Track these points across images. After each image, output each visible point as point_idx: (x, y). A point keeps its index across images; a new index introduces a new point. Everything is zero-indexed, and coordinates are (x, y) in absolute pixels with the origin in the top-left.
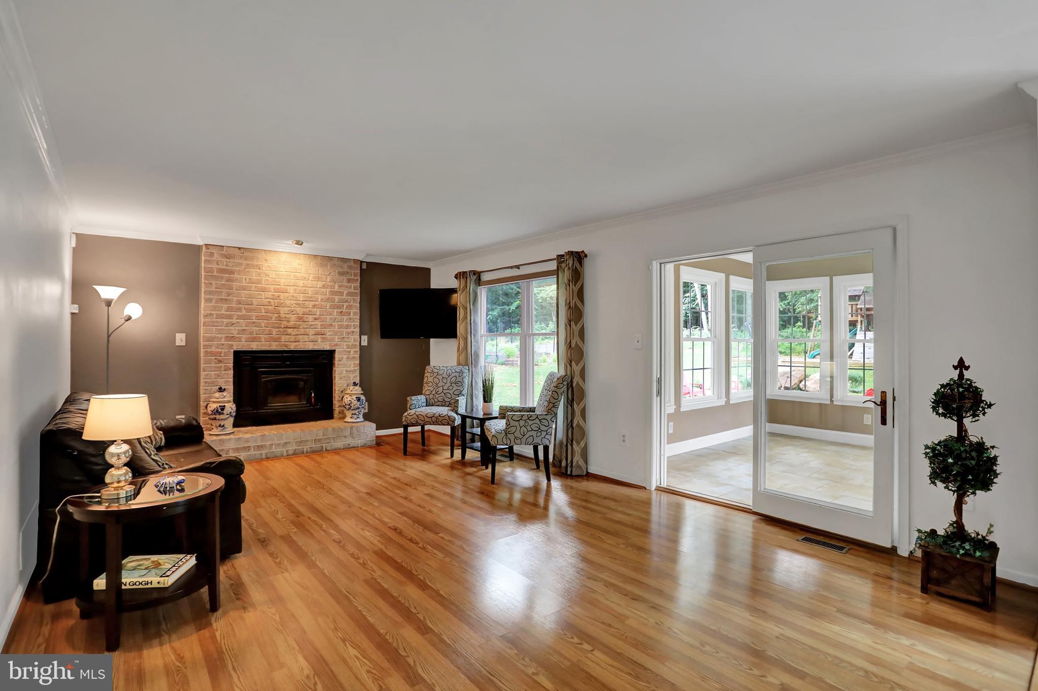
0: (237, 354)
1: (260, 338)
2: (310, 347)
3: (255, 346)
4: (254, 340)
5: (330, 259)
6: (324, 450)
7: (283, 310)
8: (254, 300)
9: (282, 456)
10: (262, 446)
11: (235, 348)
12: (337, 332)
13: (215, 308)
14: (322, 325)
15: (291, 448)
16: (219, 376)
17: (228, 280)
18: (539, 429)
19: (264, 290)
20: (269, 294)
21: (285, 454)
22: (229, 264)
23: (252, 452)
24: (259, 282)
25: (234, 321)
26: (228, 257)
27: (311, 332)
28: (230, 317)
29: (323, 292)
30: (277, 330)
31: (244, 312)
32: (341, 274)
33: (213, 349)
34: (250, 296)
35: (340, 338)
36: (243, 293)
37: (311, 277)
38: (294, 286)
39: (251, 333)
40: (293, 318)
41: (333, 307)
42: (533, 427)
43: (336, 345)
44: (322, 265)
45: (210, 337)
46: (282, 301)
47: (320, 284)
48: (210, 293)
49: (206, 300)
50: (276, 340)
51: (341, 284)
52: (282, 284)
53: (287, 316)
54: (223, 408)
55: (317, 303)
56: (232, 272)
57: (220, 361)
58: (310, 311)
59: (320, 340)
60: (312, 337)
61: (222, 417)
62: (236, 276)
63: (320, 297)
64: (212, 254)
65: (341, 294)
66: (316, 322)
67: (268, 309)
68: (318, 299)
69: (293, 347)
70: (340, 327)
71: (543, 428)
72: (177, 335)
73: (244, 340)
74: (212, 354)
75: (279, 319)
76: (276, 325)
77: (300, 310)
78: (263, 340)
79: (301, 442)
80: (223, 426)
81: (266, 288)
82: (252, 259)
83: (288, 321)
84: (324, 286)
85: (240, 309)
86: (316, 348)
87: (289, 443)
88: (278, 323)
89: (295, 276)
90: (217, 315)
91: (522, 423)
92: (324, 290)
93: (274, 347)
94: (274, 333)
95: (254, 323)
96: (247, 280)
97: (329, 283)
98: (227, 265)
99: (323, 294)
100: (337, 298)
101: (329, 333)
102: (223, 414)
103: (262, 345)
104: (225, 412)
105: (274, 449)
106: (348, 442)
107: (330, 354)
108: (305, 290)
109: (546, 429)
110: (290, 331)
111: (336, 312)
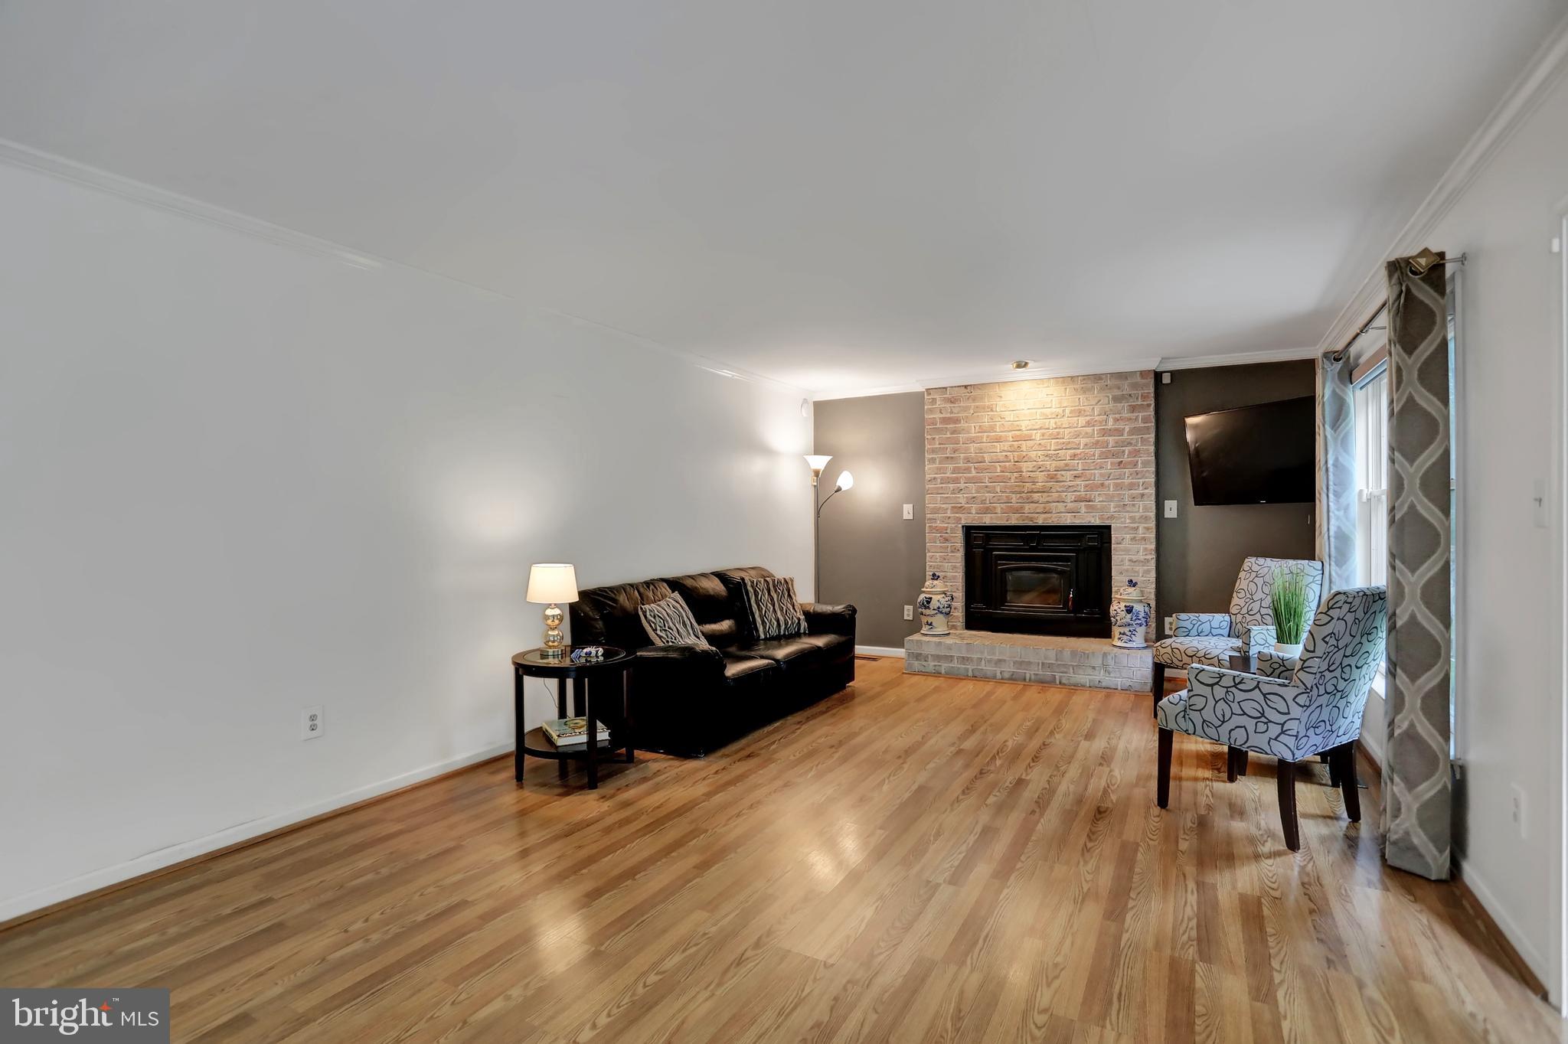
0: (968, 530)
1: (995, 508)
2: (1068, 520)
3: (988, 520)
4: (987, 511)
5: (1097, 378)
6: (1058, 682)
7: (1026, 467)
8: (985, 455)
9: (995, 677)
10: (968, 658)
11: (963, 522)
12: (1113, 496)
13: (939, 470)
14: (1086, 486)
15: (1008, 669)
16: (945, 559)
17: (954, 432)
18: (1263, 715)
19: (998, 440)
20: (1006, 446)
21: (999, 675)
22: (955, 411)
23: (955, 664)
24: (992, 429)
25: (962, 486)
26: (952, 401)
27: (1070, 497)
28: (956, 481)
29: (1087, 433)
30: (1019, 495)
31: (974, 473)
32: (1116, 399)
33: (938, 524)
34: (981, 451)
35: (1118, 506)
36: (973, 447)
37: (1067, 411)
38: (1041, 428)
39: (983, 502)
40: (1040, 476)
41: (1104, 456)
42: (1247, 707)
43: (1112, 517)
44: (1084, 391)
45: (934, 508)
46: (1024, 454)
47: (1082, 421)
48: (933, 451)
49: (929, 461)
50: (1017, 511)
51: (1117, 416)
52: (1023, 428)
53: (1032, 474)
54: (929, 601)
55: (1078, 451)
56: (957, 421)
57: (946, 540)
58: (1067, 465)
59: (1083, 510)
60: (1070, 505)
61: (927, 612)
62: (963, 425)
63: (1083, 441)
64: (934, 401)
65: (1120, 432)
66: (1078, 482)
67: (1005, 467)
68: (1079, 444)
69: (1040, 521)
70: (1118, 487)
71: (1271, 714)
72: (904, 505)
73: (974, 511)
74: (938, 530)
75: (1021, 480)
76: (1017, 489)
77: (1051, 465)
78: (999, 510)
79: (1021, 663)
80: (931, 624)
81: (1001, 436)
82: (982, 398)
83: (1034, 483)
84: (1088, 424)
85: (968, 470)
86: (1078, 522)
87: (1005, 660)
88: (1019, 486)
89: (1042, 414)
90: (942, 479)
91: (1219, 692)
92: (1089, 430)
93: (1014, 520)
94: (1014, 500)
95: (987, 487)
96: (977, 428)
97: (1097, 418)
98: (952, 412)
99: (1087, 436)
100: (1111, 440)
101: (1098, 500)
102: (929, 608)
103: (997, 518)
104: (931, 606)
105: (983, 666)
106: (1098, 678)
107: (1103, 533)
108: (1058, 433)
109: (1282, 719)
110: (1036, 496)
111: (1111, 463)
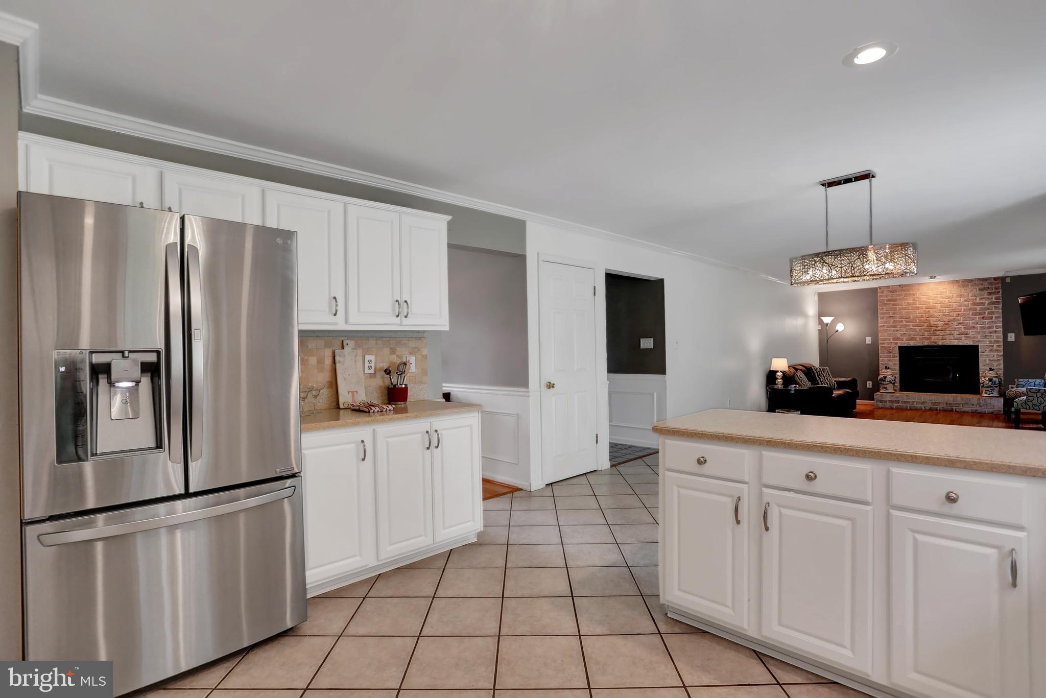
0: (902, 349)
1: (916, 338)
2: (955, 343)
3: (912, 343)
4: (912, 339)
5: (971, 281)
6: (954, 411)
7: (932, 320)
8: (911, 315)
9: (921, 409)
10: (907, 402)
11: (899, 345)
12: (980, 332)
13: (886, 322)
14: (965, 328)
15: (928, 406)
16: (889, 361)
17: (894, 305)
19: (918, 308)
20: (921, 311)
21: (923, 408)
22: (894, 296)
23: (901, 404)
24: (914, 304)
25: (898, 328)
26: (892, 292)
27: (956, 333)
28: (896, 326)
29: (965, 305)
30: (928, 332)
31: (904, 323)
32: (981, 290)
33: (886, 345)
34: (908, 313)
35: (983, 336)
36: (904, 311)
37: (955, 295)
38: (941, 303)
39: (910, 335)
40: (940, 324)
41: (975, 314)
43: (979, 341)
44: (963, 286)
45: (884, 338)
46: (931, 314)
47: (962, 299)
48: (883, 314)
49: (880, 318)
50: (927, 339)
51: (982, 297)
52: (931, 303)
53: (936, 323)
54: (885, 378)
55: (961, 313)
56: (895, 300)
57: (890, 352)
58: (954, 319)
59: (963, 338)
60: (956, 336)
61: (885, 383)
62: (898, 302)
63: (963, 308)
64: (883, 292)
65: (982, 304)
66: (960, 326)
67: (921, 320)
68: (961, 309)
69: (940, 343)
70: (981, 328)
72: (867, 338)
73: (905, 340)
74: (885, 348)
75: (930, 325)
76: (928, 330)
77: (946, 319)
78: (918, 339)
79: (935, 403)
80: (886, 388)
81: (919, 307)
82: (908, 290)
83: (937, 327)
84: (966, 301)
85: (902, 322)
86: (960, 343)
87: (926, 402)
88: (929, 328)
89: (941, 297)
90: (887, 326)
92: (966, 303)
93: (926, 343)
94: (926, 334)
95: (911, 329)
96: (906, 304)
97: (970, 298)
98: (892, 297)
99: (965, 306)
100: (978, 308)
101: (971, 333)
102: (885, 381)
103: (917, 342)
104: (886, 380)
105: (915, 404)
106: (975, 409)
107: (975, 348)
108: (950, 305)
110: (938, 333)
111: (979, 318)
